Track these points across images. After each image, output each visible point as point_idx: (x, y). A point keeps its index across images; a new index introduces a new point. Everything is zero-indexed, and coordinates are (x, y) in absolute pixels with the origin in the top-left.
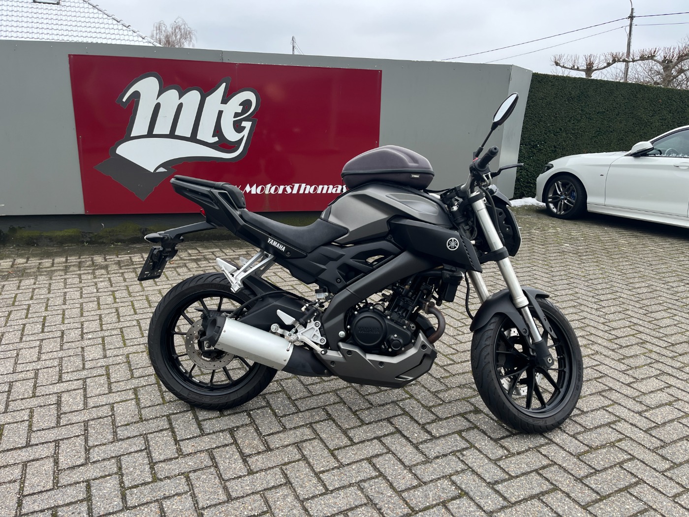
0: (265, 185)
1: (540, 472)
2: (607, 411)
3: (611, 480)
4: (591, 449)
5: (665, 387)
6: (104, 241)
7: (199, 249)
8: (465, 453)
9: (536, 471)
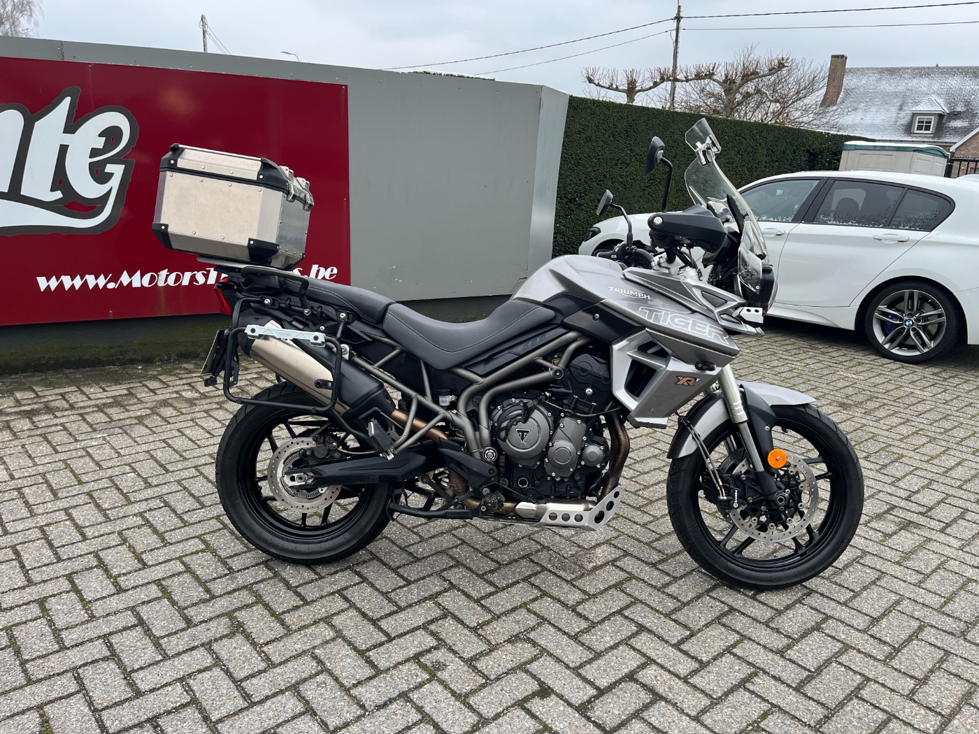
0: (157, 271)
7: (37, 389)
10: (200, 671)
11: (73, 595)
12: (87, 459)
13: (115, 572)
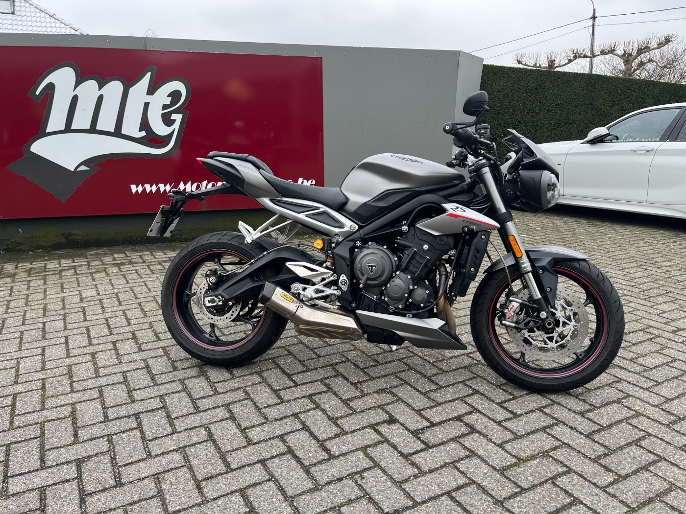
0: (201, 182)
1: (454, 494)
2: (543, 412)
3: (539, 501)
4: (520, 461)
5: (614, 382)
6: (23, 248)
7: (127, 253)
8: (365, 474)
9: (448, 493)
10: (173, 393)
11: (113, 352)
12: (144, 287)
13: (141, 341)
